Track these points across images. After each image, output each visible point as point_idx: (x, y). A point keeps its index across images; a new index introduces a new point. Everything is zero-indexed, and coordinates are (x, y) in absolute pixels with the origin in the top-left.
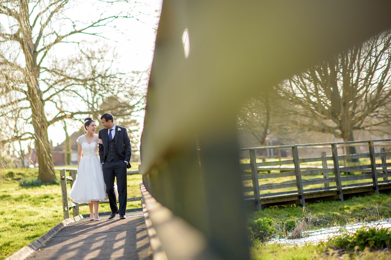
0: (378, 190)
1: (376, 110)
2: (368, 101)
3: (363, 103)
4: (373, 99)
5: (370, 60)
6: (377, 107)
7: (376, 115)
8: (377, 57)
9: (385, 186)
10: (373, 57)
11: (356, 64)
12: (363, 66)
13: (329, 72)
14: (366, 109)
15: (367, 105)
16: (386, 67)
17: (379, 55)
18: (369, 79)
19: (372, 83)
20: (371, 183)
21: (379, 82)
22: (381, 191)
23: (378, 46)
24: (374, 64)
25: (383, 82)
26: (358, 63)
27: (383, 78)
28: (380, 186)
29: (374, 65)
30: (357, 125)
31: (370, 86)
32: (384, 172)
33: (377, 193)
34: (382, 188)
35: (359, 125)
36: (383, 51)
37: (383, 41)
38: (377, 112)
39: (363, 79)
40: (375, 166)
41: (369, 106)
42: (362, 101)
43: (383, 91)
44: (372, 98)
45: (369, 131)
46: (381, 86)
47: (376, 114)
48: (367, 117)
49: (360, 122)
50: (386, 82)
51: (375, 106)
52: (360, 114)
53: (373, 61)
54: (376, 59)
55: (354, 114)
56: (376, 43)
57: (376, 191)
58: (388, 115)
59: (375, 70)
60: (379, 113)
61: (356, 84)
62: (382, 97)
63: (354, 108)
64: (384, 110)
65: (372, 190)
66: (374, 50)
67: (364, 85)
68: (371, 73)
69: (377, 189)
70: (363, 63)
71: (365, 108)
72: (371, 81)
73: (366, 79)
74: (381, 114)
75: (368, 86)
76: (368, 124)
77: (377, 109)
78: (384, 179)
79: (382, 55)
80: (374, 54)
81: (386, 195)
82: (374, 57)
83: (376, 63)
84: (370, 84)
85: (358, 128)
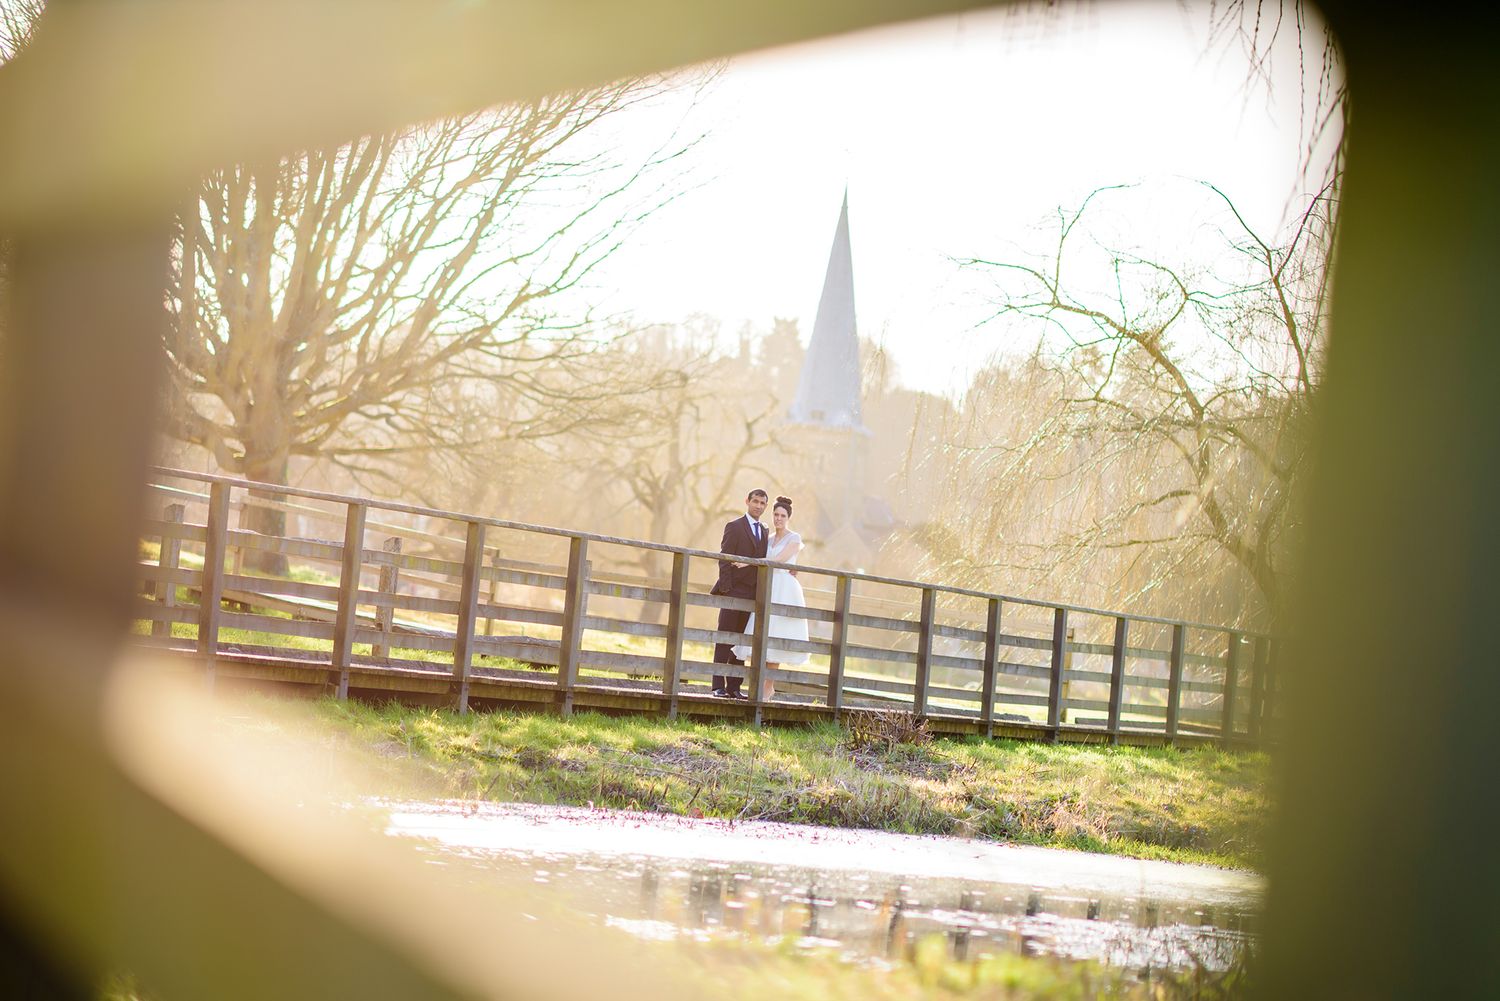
0: (344, 685)
1: (391, 398)
2: (370, 358)
3: (351, 362)
4: (391, 352)
5: (411, 205)
6: (396, 387)
7: (387, 417)
8: (438, 203)
9: (373, 675)
10: (425, 196)
11: (355, 210)
12: (378, 223)
13: (249, 214)
14: (356, 387)
15: (363, 370)
16: (462, 245)
17: (448, 196)
18: (391, 276)
19: (398, 292)
20: (326, 656)
21: (425, 295)
22: (355, 693)
23: (450, 161)
24: (420, 224)
25: (441, 297)
26: (364, 211)
27: (444, 283)
28: (357, 673)
29: (422, 230)
30: (305, 438)
31: (389, 302)
32: (379, 625)
33: (339, 697)
34: (362, 684)
35: (318, 441)
36: (463, 185)
37: (474, 150)
38: (394, 405)
39: (367, 271)
40: (353, 596)
41: (368, 376)
42: (345, 352)
43: (432, 334)
44: (386, 347)
45: (351, 468)
46: (428, 311)
47: (391, 411)
48: (352, 417)
49: (322, 429)
50: (452, 302)
51: (392, 381)
52: (330, 399)
53: (421, 212)
54: (434, 205)
55: (308, 396)
56: (448, 148)
57: (337, 687)
58: (434, 425)
59: (420, 247)
60: (401, 411)
61: (341, 285)
62: (426, 355)
63: (313, 373)
64: (420, 405)
65: (323, 680)
66: (433, 173)
67: (368, 295)
68: (402, 254)
69: (342, 683)
70: (383, 212)
71: (351, 380)
72: (395, 283)
73: (381, 273)
74: (405, 417)
75: (380, 301)
76: (348, 444)
77: (397, 396)
78: (376, 649)
79: (459, 198)
80: (428, 188)
81: (371, 708)
82: (428, 199)
83: (431, 222)
84: (390, 293)
85: (310, 449)
